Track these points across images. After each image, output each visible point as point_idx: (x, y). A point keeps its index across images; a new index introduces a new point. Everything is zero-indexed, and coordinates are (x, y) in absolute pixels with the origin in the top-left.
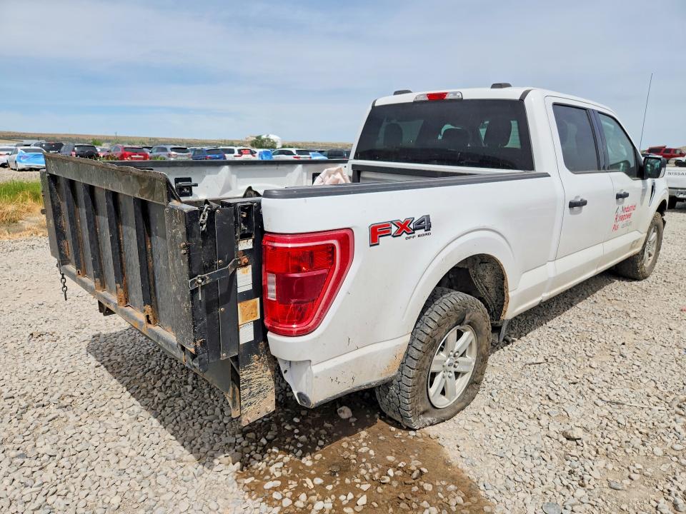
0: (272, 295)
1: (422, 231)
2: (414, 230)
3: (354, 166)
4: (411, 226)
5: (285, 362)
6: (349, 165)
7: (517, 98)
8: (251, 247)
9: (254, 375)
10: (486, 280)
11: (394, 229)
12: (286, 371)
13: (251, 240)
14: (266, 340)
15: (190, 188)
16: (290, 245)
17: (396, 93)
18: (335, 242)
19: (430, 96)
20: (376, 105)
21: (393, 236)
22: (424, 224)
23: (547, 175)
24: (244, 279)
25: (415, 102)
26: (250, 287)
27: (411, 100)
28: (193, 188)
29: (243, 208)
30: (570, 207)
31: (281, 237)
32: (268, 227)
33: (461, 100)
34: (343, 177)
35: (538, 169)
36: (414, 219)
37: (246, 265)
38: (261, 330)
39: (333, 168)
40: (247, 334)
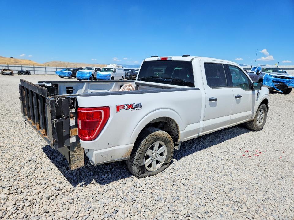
0: (80, 127)
1: (138, 108)
2: (135, 108)
3: (136, 83)
4: (133, 106)
5: (87, 150)
6: (135, 83)
7: (190, 61)
8: (75, 111)
9: (76, 153)
10: (173, 127)
11: (126, 107)
12: (87, 153)
13: (75, 109)
14: (79, 142)
15: (72, 91)
16: (85, 111)
17: (152, 57)
18: (102, 111)
19: (162, 58)
20: (145, 61)
21: (126, 109)
22: (139, 106)
23: (198, 89)
24: (72, 122)
25: (157, 61)
26: (75, 124)
27: (156, 60)
28: (73, 91)
29: (71, 99)
30: (209, 101)
31: (83, 108)
32: (80, 105)
33: (172, 61)
34: (132, 87)
35: (196, 87)
36: (134, 104)
37: (73, 117)
38: (78, 138)
39: (128, 84)
40: (73, 140)
